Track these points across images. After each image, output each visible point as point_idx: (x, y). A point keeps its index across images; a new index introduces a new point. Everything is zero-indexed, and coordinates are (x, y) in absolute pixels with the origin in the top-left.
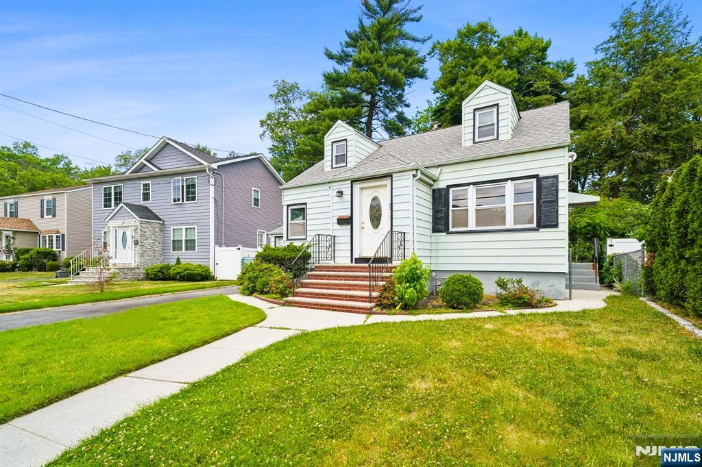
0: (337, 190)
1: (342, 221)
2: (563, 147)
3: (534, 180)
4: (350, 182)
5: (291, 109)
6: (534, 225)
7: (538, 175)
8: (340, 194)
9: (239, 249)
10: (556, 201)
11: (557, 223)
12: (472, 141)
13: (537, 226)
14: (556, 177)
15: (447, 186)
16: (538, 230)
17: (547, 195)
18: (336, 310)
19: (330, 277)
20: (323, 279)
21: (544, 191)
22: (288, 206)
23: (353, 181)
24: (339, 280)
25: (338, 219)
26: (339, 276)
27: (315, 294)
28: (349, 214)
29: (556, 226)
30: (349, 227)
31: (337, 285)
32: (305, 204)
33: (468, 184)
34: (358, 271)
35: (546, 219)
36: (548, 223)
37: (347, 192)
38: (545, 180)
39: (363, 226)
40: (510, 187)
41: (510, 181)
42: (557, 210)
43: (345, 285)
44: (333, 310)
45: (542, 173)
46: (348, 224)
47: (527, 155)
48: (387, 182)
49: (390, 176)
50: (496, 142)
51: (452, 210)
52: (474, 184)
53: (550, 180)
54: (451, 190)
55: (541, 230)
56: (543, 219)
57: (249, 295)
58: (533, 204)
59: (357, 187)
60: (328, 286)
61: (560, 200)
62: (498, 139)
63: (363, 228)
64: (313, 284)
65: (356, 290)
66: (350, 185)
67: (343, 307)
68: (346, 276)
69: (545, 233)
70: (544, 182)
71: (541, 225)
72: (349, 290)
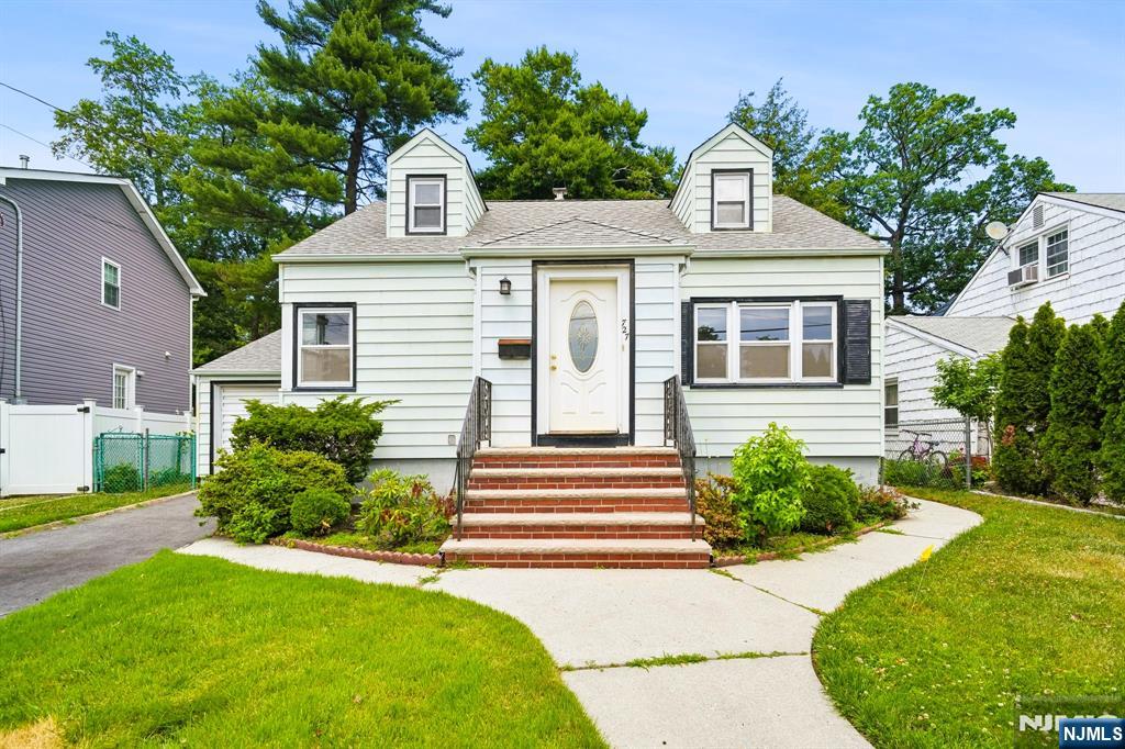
0: (502, 278)
1: (512, 350)
2: (878, 256)
3: (834, 305)
4: (529, 262)
5: (151, 107)
6: (834, 379)
7: (841, 296)
8: (506, 288)
9: (86, 410)
10: (868, 342)
11: (870, 377)
12: (709, 225)
13: (839, 381)
14: (867, 303)
15: (692, 298)
16: (842, 387)
17: (855, 330)
18: (615, 566)
19: (532, 482)
20: (515, 488)
21: (851, 325)
22: (297, 306)
23: (538, 262)
24: (562, 487)
25: (500, 345)
26: (561, 479)
27: (526, 528)
28: (529, 334)
29: (866, 380)
30: (528, 364)
31: (575, 500)
32: (353, 305)
33: (729, 300)
34: (596, 466)
35: (854, 369)
36: (856, 376)
37: (521, 283)
38: (853, 306)
39: (555, 363)
40: (796, 312)
41: (797, 302)
42: (869, 357)
43: (597, 500)
44: (607, 566)
45: (848, 295)
46: (527, 356)
47: (825, 261)
48: (622, 274)
49: (628, 261)
50: (751, 235)
51: (699, 345)
52: (739, 300)
53: (860, 306)
54: (697, 306)
55: (846, 387)
56: (849, 369)
57: (266, 542)
58: (832, 344)
59: (544, 276)
60: (546, 505)
61: (872, 340)
62: (751, 228)
63: (554, 368)
64: (500, 501)
65: (629, 510)
66: (530, 271)
67: (636, 556)
68: (580, 478)
69: (852, 393)
70: (851, 309)
71: (845, 379)
72: (610, 510)
